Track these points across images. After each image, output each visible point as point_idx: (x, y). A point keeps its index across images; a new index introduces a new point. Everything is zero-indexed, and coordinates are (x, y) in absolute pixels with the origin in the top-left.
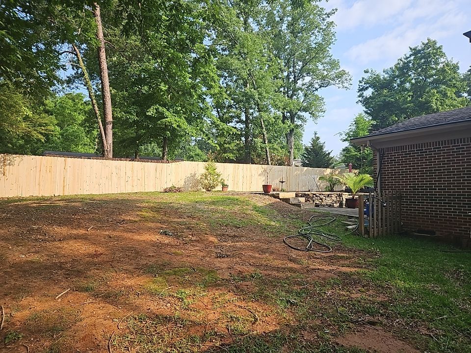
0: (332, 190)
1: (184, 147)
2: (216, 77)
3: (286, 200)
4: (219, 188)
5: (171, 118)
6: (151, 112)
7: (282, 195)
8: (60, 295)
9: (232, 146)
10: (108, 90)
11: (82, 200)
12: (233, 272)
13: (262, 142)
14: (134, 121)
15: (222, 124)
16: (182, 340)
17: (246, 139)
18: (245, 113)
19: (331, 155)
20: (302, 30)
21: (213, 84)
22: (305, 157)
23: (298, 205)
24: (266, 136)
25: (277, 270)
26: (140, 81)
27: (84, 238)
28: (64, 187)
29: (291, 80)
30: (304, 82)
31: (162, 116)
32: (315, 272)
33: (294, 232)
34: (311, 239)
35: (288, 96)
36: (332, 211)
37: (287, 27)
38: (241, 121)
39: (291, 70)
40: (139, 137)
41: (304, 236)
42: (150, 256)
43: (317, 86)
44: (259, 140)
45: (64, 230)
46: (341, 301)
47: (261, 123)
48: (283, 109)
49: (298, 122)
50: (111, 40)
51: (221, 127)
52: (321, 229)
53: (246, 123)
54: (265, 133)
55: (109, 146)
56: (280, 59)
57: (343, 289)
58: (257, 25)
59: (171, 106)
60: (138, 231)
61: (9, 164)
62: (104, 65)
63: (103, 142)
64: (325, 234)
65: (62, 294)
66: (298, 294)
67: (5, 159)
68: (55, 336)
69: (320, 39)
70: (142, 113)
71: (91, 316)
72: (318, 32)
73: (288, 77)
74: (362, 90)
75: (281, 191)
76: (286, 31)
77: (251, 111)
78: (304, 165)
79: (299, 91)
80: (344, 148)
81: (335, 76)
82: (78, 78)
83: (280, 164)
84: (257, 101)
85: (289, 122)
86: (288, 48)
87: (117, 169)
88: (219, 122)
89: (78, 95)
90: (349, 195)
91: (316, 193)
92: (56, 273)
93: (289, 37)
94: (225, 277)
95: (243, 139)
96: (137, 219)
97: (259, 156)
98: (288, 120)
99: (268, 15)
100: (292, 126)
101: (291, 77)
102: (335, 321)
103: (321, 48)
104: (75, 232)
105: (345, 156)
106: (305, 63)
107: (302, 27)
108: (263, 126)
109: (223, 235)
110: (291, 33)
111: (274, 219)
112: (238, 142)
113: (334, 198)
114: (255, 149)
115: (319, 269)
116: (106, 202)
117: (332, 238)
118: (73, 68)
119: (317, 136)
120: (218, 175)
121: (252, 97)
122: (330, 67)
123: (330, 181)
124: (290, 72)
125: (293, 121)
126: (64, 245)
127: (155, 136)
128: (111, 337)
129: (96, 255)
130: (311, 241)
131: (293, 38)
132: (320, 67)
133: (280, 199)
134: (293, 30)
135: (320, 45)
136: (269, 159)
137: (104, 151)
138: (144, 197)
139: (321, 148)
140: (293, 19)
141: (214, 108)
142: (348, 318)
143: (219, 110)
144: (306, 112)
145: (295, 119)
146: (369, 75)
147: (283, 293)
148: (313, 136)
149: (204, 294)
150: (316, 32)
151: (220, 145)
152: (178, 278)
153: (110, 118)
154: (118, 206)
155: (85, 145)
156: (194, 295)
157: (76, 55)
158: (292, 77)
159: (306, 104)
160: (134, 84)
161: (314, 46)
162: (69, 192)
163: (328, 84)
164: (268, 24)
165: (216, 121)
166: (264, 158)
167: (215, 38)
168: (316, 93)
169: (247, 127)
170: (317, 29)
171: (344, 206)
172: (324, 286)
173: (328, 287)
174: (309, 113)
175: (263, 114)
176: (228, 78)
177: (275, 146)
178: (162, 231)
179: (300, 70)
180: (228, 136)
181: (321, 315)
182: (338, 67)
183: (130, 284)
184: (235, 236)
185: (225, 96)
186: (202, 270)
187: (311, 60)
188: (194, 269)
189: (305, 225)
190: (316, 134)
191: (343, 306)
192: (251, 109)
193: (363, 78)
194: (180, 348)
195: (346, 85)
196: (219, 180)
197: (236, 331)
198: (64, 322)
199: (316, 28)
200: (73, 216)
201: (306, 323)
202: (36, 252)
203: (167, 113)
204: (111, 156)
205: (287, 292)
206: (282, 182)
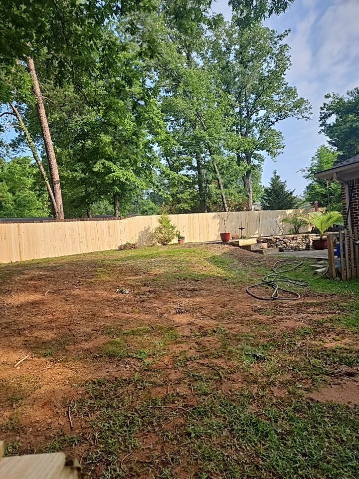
0: (297, 233)
1: (137, 202)
2: (161, 123)
3: (247, 247)
4: (175, 240)
5: (118, 172)
6: (97, 168)
7: (242, 242)
8: (19, 363)
9: (186, 195)
10: (52, 149)
11: (38, 264)
12: (193, 328)
13: (217, 188)
14: (81, 179)
15: (172, 172)
16: (142, 403)
17: (200, 186)
18: (196, 158)
19: (294, 195)
20: (253, 58)
21: (159, 130)
22: (265, 199)
23: (261, 252)
24: (221, 181)
25: (242, 323)
26: (83, 136)
28: (20, 253)
29: (243, 116)
30: (259, 116)
31: (109, 171)
32: (283, 322)
33: (257, 281)
34: (276, 287)
35: (242, 135)
36: (297, 254)
37: (235, 57)
38: (192, 168)
39: (243, 104)
40: (88, 195)
41: (269, 284)
42: (107, 316)
43: (273, 119)
44: (212, 186)
45: (21, 297)
46: (313, 351)
47: (214, 167)
48: (237, 150)
49: (256, 162)
50: (49, 95)
51: (171, 177)
52: (287, 275)
53: (198, 169)
54: (219, 178)
55: (59, 208)
56: (230, 94)
57: (315, 339)
58: (202, 59)
59: (118, 159)
62: (45, 123)
63: (53, 204)
64: (291, 280)
65: (21, 361)
66: (265, 347)
68: (14, 405)
69: (273, 65)
70: (88, 169)
71: (50, 382)
72: (270, 58)
73: (240, 113)
74: (324, 117)
75: (241, 238)
76: (235, 62)
77: (202, 155)
78: (265, 208)
79: (254, 128)
80: (308, 185)
81: (292, 106)
82: (22, 140)
83: (238, 210)
84: (208, 143)
85: (244, 163)
86: (238, 81)
87: (70, 231)
88: (169, 172)
89: (25, 158)
90: (316, 236)
91: (279, 237)
92: (15, 340)
93: (238, 68)
94: (186, 334)
95: (197, 186)
96: (92, 280)
97: (215, 203)
98: (243, 160)
99: (214, 46)
100: (249, 167)
101: (243, 112)
102: (308, 375)
103: (275, 76)
104: (32, 297)
105: (310, 194)
106: (258, 95)
107: (252, 54)
108: (217, 170)
109: (182, 289)
110: (240, 63)
111: (235, 269)
112: (191, 191)
113: (299, 240)
114: (210, 195)
115: (286, 319)
116: (61, 265)
117: (300, 283)
118: (16, 131)
119: (277, 175)
120: (173, 228)
121: (202, 139)
122: (286, 97)
123: (294, 222)
124: (243, 107)
125: (249, 162)
127: (105, 193)
128: (70, 403)
129: (53, 319)
130: (276, 289)
131: (243, 69)
132: (276, 98)
133: (240, 247)
134: (242, 60)
135: (273, 72)
136: (226, 205)
137: (55, 213)
138: (100, 257)
139: (282, 187)
140: (241, 47)
141: (163, 157)
142: (322, 370)
143: (168, 158)
144: (263, 150)
145: (252, 159)
146: (331, 99)
147: (249, 347)
148: (272, 176)
149: (164, 353)
150: (268, 58)
151: (173, 195)
152: (136, 338)
153: (57, 178)
154: (73, 268)
155: (38, 209)
156: (154, 354)
157: (16, 115)
158: (245, 113)
159: (262, 141)
160: (77, 139)
161: (267, 74)
162: (26, 258)
163: (286, 116)
164: (213, 57)
165: (165, 170)
166: (221, 205)
167: (158, 79)
168: (273, 127)
169: (199, 173)
170: (269, 55)
171: (311, 248)
172: (293, 337)
173: (298, 337)
174: (267, 151)
175: (215, 156)
176: (174, 122)
177: (232, 191)
178: (118, 290)
179: (253, 104)
180: (181, 185)
181: (291, 368)
182: (295, 95)
183: (87, 347)
184: (194, 290)
185: (173, 141)
186: (161, 328)
187: (264, 92)
188: (152, 328)
189: (269, 272)
190: (275, 173)
191: (315, 357)
192: (202, 153)
193: (325, 104)
194: (141, 411)
195: (305, 114)
196: (175, 232)
197: (199, 390)
198: (22, 390)
199: (268, 53)
200: (29, 282)
201: (275, 379)
203: (114, 167)
204: (62, 217)
205: (252, 345)
206: (242, 229)
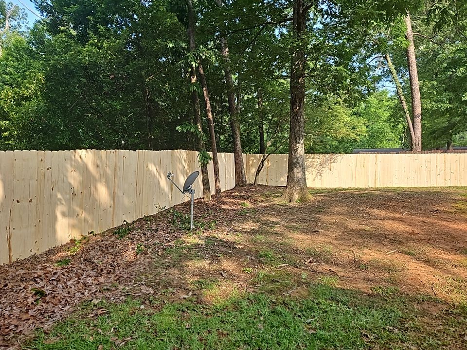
10: (417, 83)
11: (394, 190)
14: (447, 109)
27: (401, 220)
28: (375, 180)
40: (452, 126)
45: (383, 213)
55: (417, 140)
60: (454, 220)
61: (334, 162)
63: (411, 136)
65: (390, 252)
67: (331, 158)
87: (427, 162)
96: (451, 211)
104: (392, 215)
116: (417, 193)
126: (385, 222)
129: (413, 233)
137: (412, 145)
138: (461, 191)
153: (418, 111)
154: (431, 197)
157: (385, 57)
162: (380, 185)
200: (389, 203)
202: (365, 225)
204: (419, 149)
